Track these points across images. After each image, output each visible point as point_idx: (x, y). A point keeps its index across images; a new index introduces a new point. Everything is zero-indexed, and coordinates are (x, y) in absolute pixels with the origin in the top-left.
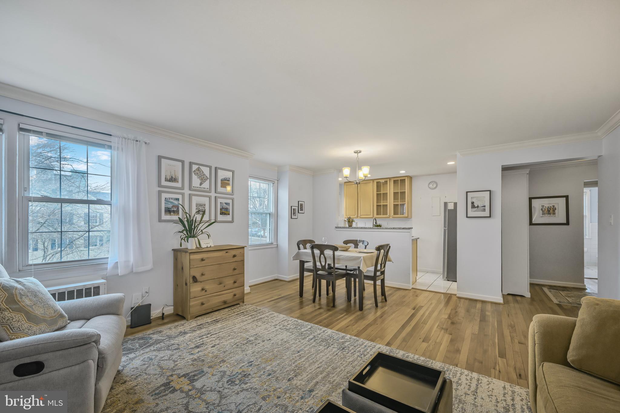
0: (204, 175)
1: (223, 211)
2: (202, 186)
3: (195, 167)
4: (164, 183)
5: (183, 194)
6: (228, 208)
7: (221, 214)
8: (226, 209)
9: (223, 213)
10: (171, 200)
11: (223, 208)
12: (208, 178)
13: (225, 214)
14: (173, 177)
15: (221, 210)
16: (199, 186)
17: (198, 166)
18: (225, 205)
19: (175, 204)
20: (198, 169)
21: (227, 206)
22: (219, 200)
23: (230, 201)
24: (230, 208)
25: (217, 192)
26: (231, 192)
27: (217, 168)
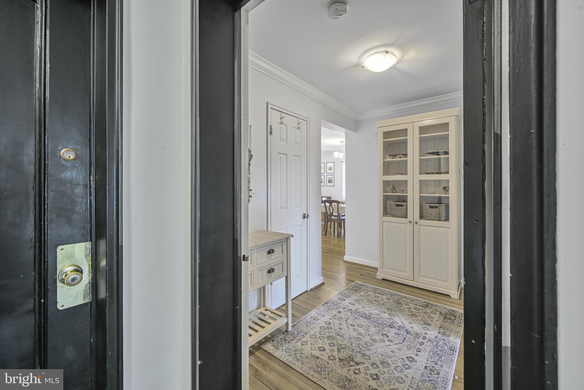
7: (328, 183)
13: (330, 183)
21: (331, 179)
22: (328, 177)
23: (333, 176)
24: (333, 179)
25: (327, 173)
26: (333, 172)
27: (327, 163)
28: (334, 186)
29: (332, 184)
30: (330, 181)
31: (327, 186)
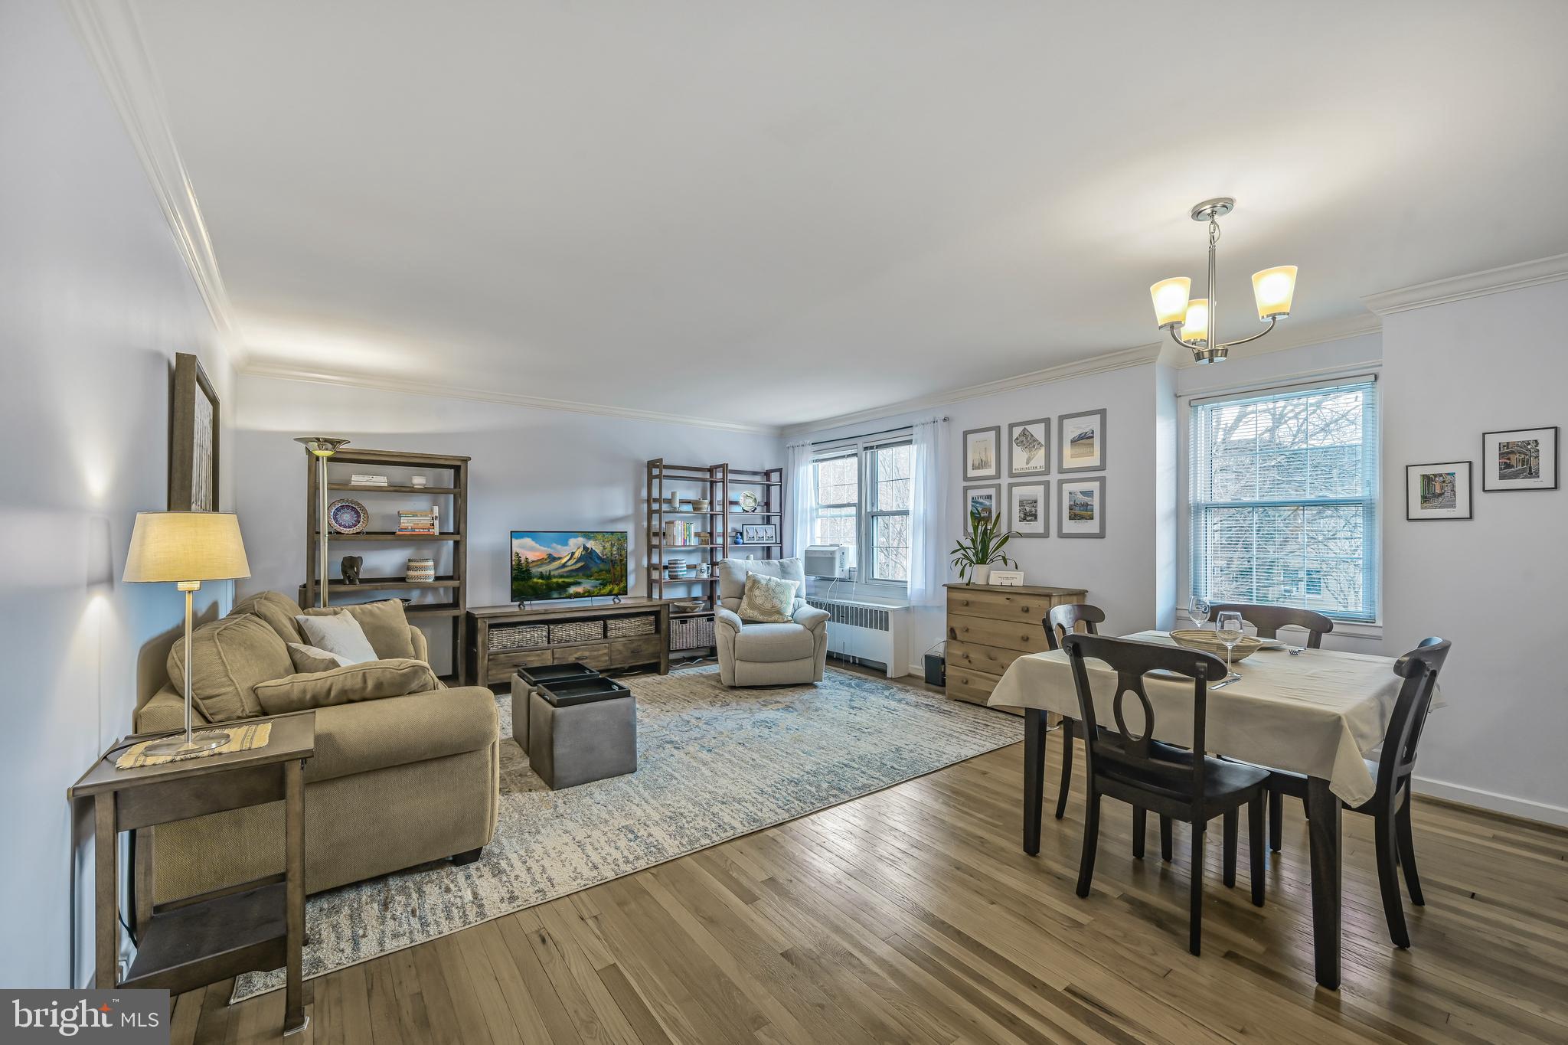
0: (1034, 441)
1: (1077, 512)
2: (1032, 464)
3: (1017, 431)
4: (971, 473)
5: (998, 487)
6: (1089, 503)
7: (1070, 518)
8: (1083, 505)
9: (1075, 515)
10: (981, 500)
11: (1076, 505)
12: (1042, 446)
13: (1082, 518)
14: (984, 459)
15: (1071, 509)
16: (1025, 466)
17: (1023, 427)
18: (1081, 496)
19: (986, 505)
20: (1024, 433)
21: (1087, 499)
22: (1067, 487)
23: (1095, 486)
24: (1096, 503)
25: (1061, 471)
26: (1098, 463)
27: (1062, 418)
28: (1101, 535)
29: (1092, 526)
30: (1080, 511)
31: (1062, 535)
